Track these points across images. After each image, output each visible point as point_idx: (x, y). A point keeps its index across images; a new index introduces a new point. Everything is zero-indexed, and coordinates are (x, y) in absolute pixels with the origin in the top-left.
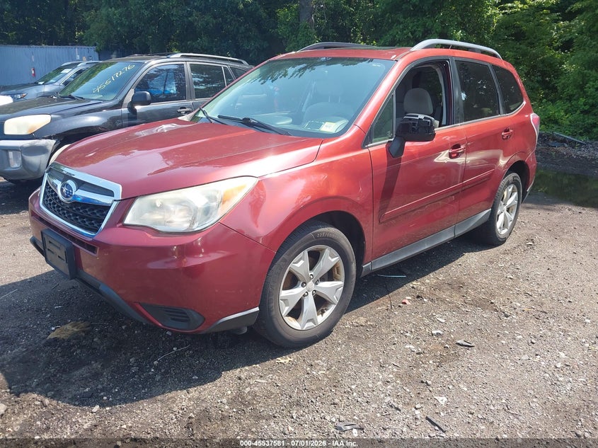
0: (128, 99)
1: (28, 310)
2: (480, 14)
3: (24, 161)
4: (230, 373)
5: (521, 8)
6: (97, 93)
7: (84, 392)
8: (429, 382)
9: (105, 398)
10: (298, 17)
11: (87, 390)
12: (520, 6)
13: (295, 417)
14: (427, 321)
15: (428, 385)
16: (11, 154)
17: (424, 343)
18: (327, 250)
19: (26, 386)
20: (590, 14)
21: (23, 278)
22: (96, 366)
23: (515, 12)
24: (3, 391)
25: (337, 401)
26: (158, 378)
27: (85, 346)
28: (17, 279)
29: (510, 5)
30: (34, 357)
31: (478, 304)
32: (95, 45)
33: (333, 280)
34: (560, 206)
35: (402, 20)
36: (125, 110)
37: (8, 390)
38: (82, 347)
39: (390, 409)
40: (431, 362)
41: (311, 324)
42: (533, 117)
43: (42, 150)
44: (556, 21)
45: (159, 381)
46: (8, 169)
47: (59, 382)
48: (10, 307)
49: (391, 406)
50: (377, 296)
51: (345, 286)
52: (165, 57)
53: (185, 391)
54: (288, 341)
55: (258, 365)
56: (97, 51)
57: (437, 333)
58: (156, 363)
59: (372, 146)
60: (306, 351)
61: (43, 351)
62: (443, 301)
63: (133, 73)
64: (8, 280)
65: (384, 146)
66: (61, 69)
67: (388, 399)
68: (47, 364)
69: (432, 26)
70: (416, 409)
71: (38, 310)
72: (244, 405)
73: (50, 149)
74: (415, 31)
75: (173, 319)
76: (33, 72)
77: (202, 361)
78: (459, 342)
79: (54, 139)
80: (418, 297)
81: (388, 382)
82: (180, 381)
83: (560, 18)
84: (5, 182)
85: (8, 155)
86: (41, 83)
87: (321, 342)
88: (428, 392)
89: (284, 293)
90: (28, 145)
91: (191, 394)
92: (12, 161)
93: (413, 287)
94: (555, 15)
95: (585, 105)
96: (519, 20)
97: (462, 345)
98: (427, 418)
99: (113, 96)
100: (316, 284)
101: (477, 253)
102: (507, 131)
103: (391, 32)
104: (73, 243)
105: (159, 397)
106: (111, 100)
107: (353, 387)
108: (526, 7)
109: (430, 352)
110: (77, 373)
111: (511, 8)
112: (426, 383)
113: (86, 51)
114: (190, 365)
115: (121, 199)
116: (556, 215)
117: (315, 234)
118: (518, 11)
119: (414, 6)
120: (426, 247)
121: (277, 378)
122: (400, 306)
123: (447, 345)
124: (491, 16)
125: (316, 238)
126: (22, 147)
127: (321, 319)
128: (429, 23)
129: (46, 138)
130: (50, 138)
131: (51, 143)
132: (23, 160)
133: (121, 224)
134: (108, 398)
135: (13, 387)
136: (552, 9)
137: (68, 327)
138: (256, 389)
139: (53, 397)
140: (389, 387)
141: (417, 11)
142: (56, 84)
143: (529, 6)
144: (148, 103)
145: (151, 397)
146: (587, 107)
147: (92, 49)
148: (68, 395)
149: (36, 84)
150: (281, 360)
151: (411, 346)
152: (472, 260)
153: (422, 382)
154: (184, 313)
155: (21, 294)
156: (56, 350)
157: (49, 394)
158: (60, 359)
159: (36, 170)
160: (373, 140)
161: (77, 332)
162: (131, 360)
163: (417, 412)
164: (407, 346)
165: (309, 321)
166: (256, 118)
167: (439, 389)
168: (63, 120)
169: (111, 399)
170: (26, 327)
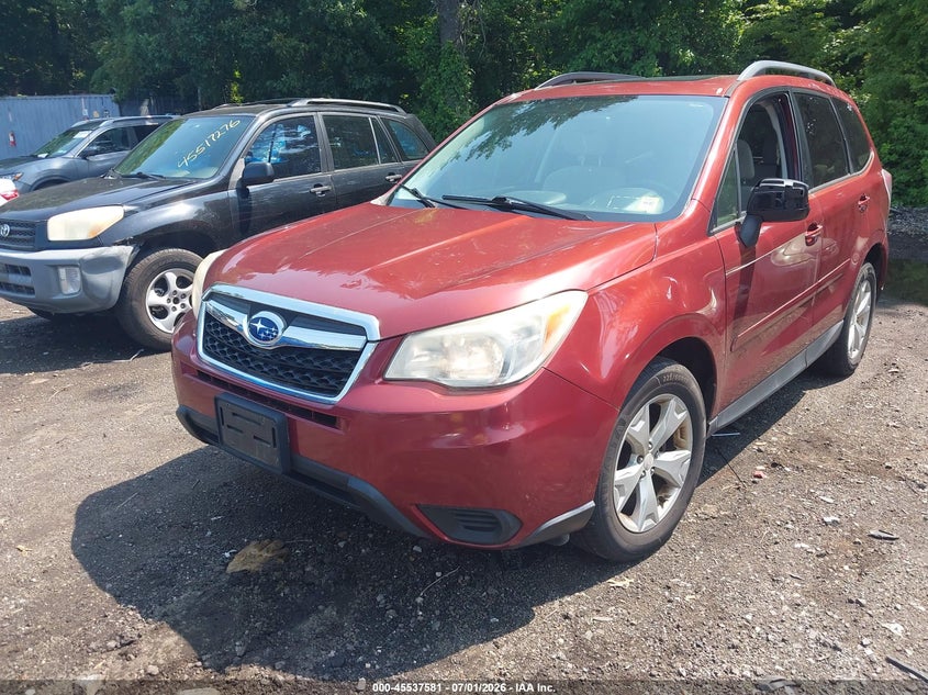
0: (238, 174)
1: (170, 526)
2: (717, 22)
3: (85, 283)
4: (545, 608)
5: (780, 11)
6: (184, 167)
7: (330, 658)
8: (863, 601)
9: (368, 665)
10: (438, 36)
11: (332, 653)
12: (778, 8)
13: (684, 674)
14: (807, 503)
15: (862, 605)
16: (62, 272)
17: (819, 538)
18: (672, 401)
19: (225, 654)
20: (887, 17)
21: (137, 474)
22: (330, 612)
23: (771, 18)
24: (190, 665)
25: (736, 642)
26: (437, 626)
27: (294, 580)
28: (128, 476)
29: (762, 6)
30: (222, 604)
31: (868, 470)
32: (113, 92)
33: (674, 449)
34: (907, 308)
35: (599, 35)
36: (232, 193)
37: (199, 664)
38: (290, 583)
39: (825, 650)
40: (846, 568)
41: (650, 522)
42: (885, 175)
43: (112, 263)
44: (834, 29)
45: (440, 631)
46: (60, 297)
47: (284, 644)
48: (137, 523)
49: (824, 645)
50: (712, 468)
51: (693, 457)
52: (284, 105)
53: (491, 644)
54: (624, 551)
55: (583, 593)
56: (117, 102)
57: (834, 521)
58: (419, 600)
59: (719, 231)
60: (646, 564)
61: (232, 594)
62: (815, 468)
63: (240, 133)
64: (114, 479)
65: (732, 231)
66: (71, 132)
67: (813, 634)
68: (246, 614)
69: (647, 43)
70: (865, 646)
71: (188, 526)
72: (596, 659)
73: (126, 261)
74: (621, 51)
75: (467, 527)
76: (11, 139)
77: (492, 591)
78: (872, 533)
79: (131, 244)
80: (774, 465)
81: (799, 605)
82: (473, 629)
83: (840, 24)
84: (34, 318)
85: (58, 275)
86: (44, 155)
87: (662, 549)
88: (867, 618)
89: (619, 475)
90: (91, 256)
91: (504, 649)
92: (64, 284)
93: (759, 451)
94: (831, 20)
95: (890, 154)
96: (779, 29)
97: (879, 538)
98: (889, 660)
99: (213, 171)
100: (655, 457)
101: (824, 390)
102: (863, 199)
103: (583, 55)
104: (289, 415)
105: (454, 658)
106: (210, 177)
107: (749, 617)
108: (788, 8)
109: (836, 551)
110: (305, 626)
111: (765, 11)
112: (858, 602)
113: (98, 101)
114: (475, 600)
115: (379, 338)
116: (905, 324)
117: (661, 377)
118: (775, 16)
119: (617, 13)
120: (777, 386)
121: (624, 611)
122: (754, 482)
123: (857, 540)
124: (732, 25)
125: (662, 383)
126: (81, 260)
127: (662, 512)
128: (642, 39)
129: (118, 244)
130: (124, 243)
131: (125, 252)
132: (84, 280)
133: (381, 380)
134: (373, 666)
135: (204, 658)
136: (829, 11)
137: (252, 550)
138: (601, 632)
139: (285, 670)
140: (803, 613)
141: (623, 20)
142: (69, 155)
143: (793, 7)
144: (270, 180)
145: (441, 658)
146: (894, 157)
147: (109, 99)
148: (307, 664)
149: (35, 158)
150: (615, 582)
151: (804, 545)
152: (819, 401)
153: (851, 601)
154: (494, 517)
155: (145, 501)
156: (252, 590)
157: (278, 665)
158: (263, 606)
159: (104, 296)
160: (719, 220)
161: (271, 559)
162: (378, 599)
163: (869, 651)
164: (798, 545)
165: (648, 517)
166: (515, 196)
167: (882, 611)
168: (143, 214)
169: (377, 667)
170: (181, 555)
